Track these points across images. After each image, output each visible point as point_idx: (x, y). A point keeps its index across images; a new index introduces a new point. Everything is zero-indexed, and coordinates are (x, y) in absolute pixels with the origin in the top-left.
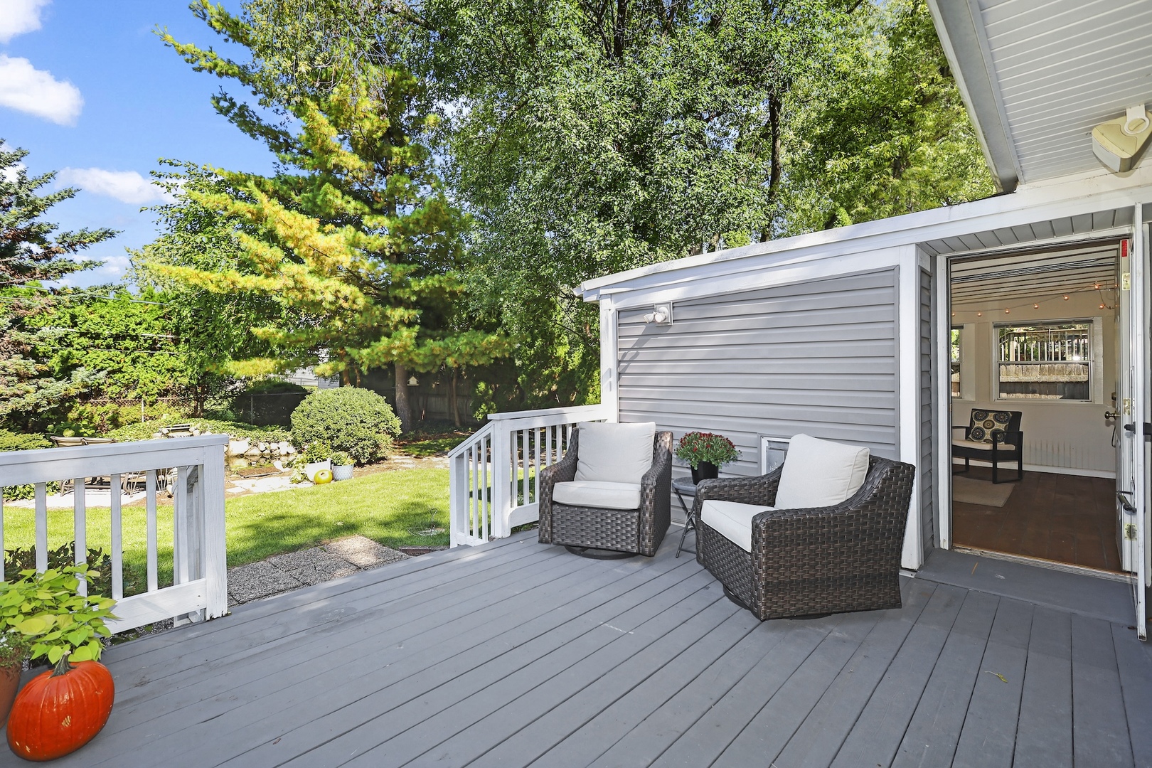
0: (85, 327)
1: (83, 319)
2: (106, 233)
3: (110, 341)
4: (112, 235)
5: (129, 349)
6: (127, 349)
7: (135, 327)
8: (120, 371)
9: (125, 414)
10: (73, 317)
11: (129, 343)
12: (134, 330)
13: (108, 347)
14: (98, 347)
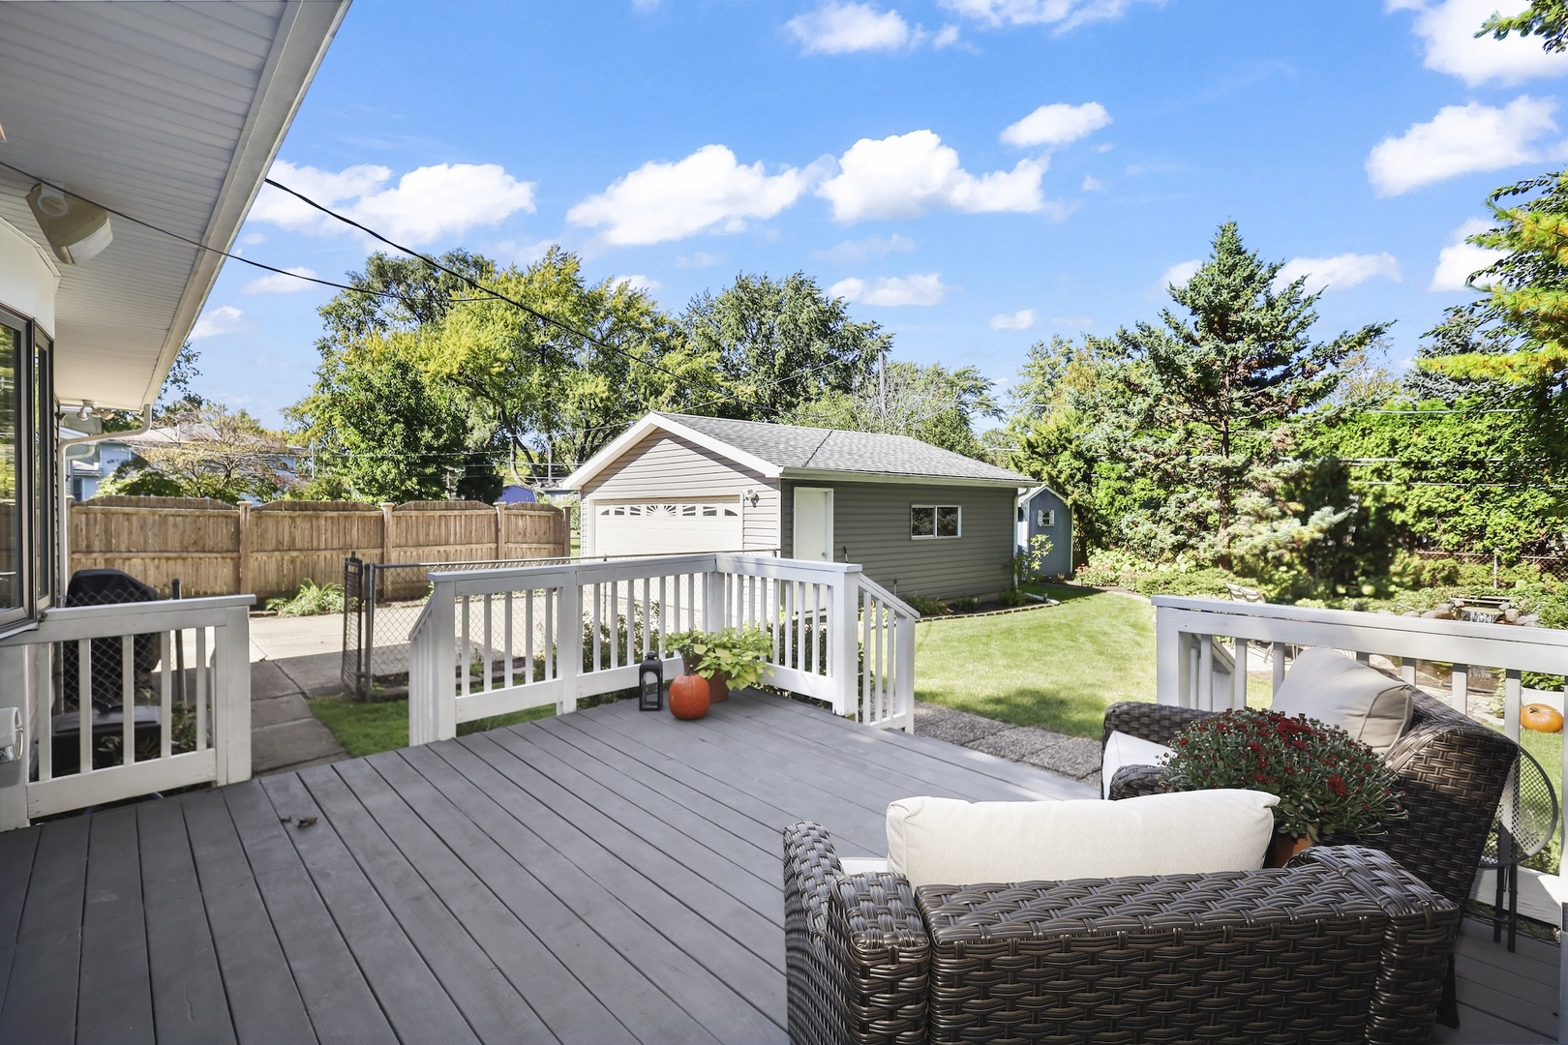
0: (1406, 454)
1: (1405, 444)
2: (1370, 331)
3: (1442, 471)
4: (1378, 332)
5: (1468, 482)
6: (1465, 481)
7: (1476, 449)
8: (1456, 512)
9: (1468, 574)
10: (1394, 442)
11: (1469, 473)
12: (1475, 454)
13: (1442, 479)
14: (1426, 480)
